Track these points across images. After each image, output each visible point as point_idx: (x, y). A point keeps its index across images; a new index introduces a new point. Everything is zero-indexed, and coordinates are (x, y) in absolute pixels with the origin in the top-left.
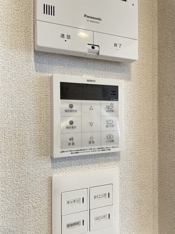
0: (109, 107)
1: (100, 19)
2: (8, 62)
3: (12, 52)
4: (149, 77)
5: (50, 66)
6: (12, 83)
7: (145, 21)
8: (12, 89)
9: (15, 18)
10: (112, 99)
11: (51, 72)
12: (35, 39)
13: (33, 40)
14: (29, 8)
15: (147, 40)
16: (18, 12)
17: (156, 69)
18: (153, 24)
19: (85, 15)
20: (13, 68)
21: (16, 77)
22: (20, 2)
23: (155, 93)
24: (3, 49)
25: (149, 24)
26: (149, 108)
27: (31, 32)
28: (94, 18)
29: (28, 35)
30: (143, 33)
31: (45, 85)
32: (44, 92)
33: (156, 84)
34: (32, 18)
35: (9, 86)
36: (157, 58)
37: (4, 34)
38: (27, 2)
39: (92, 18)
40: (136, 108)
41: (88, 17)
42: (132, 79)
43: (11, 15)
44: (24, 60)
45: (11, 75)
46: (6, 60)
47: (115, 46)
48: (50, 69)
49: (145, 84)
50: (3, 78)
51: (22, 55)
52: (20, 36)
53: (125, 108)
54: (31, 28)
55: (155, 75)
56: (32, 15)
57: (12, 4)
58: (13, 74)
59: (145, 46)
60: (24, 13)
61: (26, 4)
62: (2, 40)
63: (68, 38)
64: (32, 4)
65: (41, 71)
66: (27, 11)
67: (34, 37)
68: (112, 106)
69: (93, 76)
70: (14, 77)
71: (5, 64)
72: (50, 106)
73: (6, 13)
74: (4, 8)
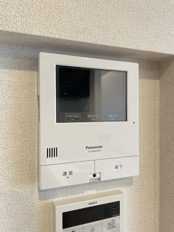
0: (110, 224)
1: (101, 147)
2: (14, 198)
3: (17, 188)
4: (151, 177)
5: (53, 191)
6: (17, 217)
7: (147, 123)
8: (17, 223)
9: (20, 154)
10: (113, 216)
11: (54, 197)
12: (39, 170)
13: (37, 171)
14: (33, 142)
15: (148, 141)
16: (23, 148)
17: (158, 167)
18: (155, 123)
19: (86, 147)
20: (18, 203)
21: (21, 211)
22: (24, 138)
23: (157, 191)
24: (9, 187)
25: (150, 125)
26: (150, 208)
27: (35, 164)
28: (95, 147)
29: (32, 167)
30: (144, 136)
31: (48, 211)
32: (47, 218)
33: (158, 182)
34: (36, 150)
35: (15, 221)
36: (159, 157)
37: (10, 173)
38: (31, 136)
39: (93, 148)
40: (137, 211)
41: (90, 148)
42: (134, 183)
43: (16, 153)
44: (29, 193)
45: (16, 210)
46: (12, 197)
47: (116, 168)
48: (53, 194)
49: (147, 185)
50: (9, 215)
51: (27, 188)
52: (25, 171)
53: (127, 213)
54: (36, 160)
55: (156, 173)
56: (37, 147)
57: (17, 142)
58: (18, 209)
59: (146, 148)
60: (29, 147)
61: (31, 138)
62: (8, 178)
63: (70, 174)
64: (37, 137)
65: (45, 199)
66: (31, 145)
67: (38, 168)
68: (113, 222)
69: (95, 190)
70: (19, 211)
71: (11, 201)
72: (52, 230)
73: (11, 152)
74: (9, 148)
